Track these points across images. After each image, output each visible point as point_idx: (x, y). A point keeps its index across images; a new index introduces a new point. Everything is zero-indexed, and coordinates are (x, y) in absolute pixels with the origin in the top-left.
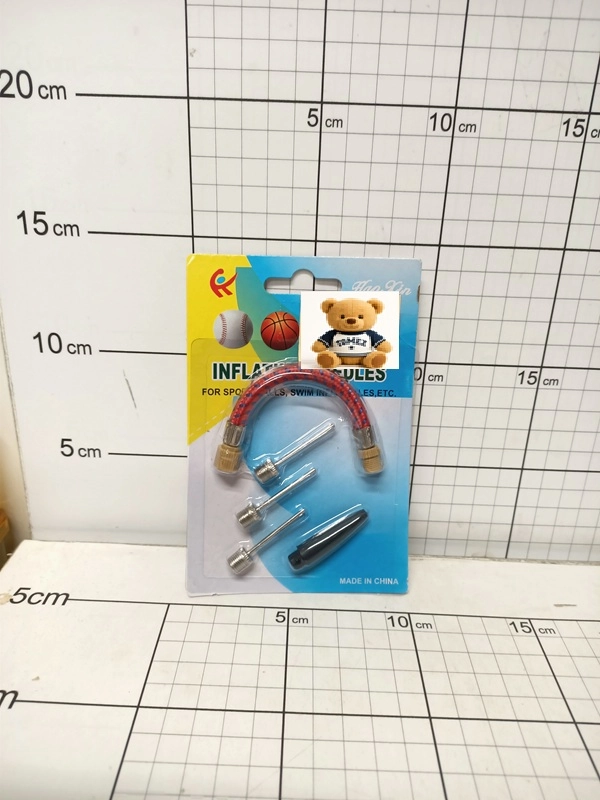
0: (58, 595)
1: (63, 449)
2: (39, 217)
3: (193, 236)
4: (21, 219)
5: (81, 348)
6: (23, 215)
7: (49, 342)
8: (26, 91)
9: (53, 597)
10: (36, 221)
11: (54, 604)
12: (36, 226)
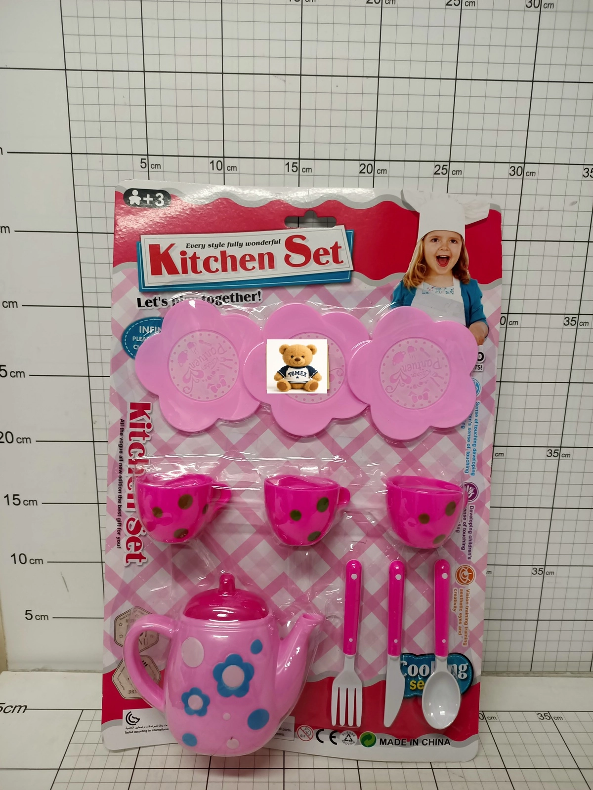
0: (21, 707)
1: (27, 616)
2: (16, 497)
3: (98, 503)
4: (6, 498)
5: (37, 561)
6: (7, 496)
7: (20, 558)
8: (10, 440)
9: (18, 708)
10: (14, 499)
11: (18, 712)
12: (14, 501)
